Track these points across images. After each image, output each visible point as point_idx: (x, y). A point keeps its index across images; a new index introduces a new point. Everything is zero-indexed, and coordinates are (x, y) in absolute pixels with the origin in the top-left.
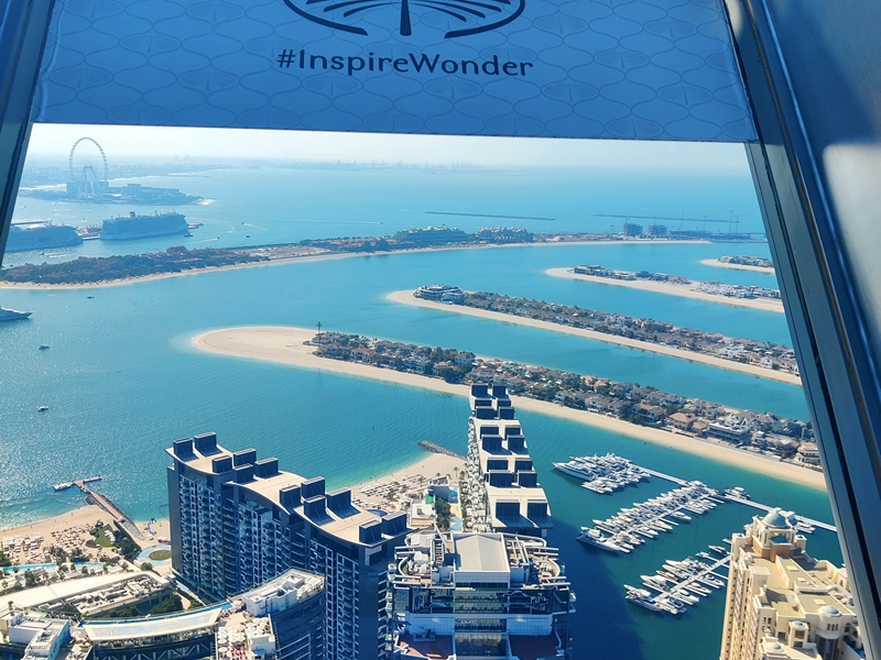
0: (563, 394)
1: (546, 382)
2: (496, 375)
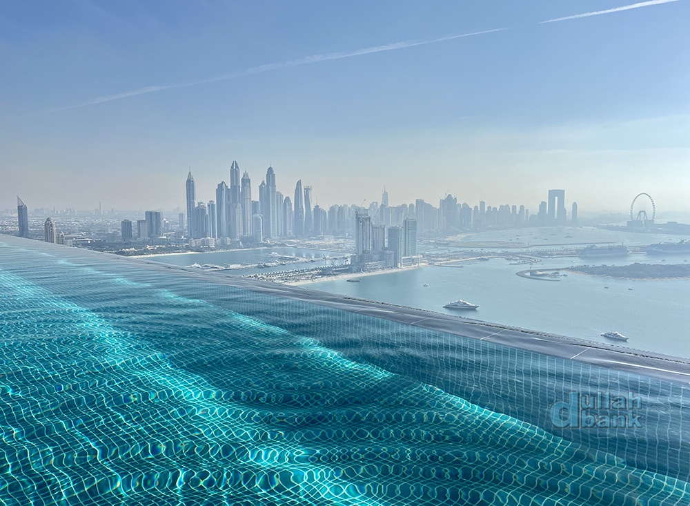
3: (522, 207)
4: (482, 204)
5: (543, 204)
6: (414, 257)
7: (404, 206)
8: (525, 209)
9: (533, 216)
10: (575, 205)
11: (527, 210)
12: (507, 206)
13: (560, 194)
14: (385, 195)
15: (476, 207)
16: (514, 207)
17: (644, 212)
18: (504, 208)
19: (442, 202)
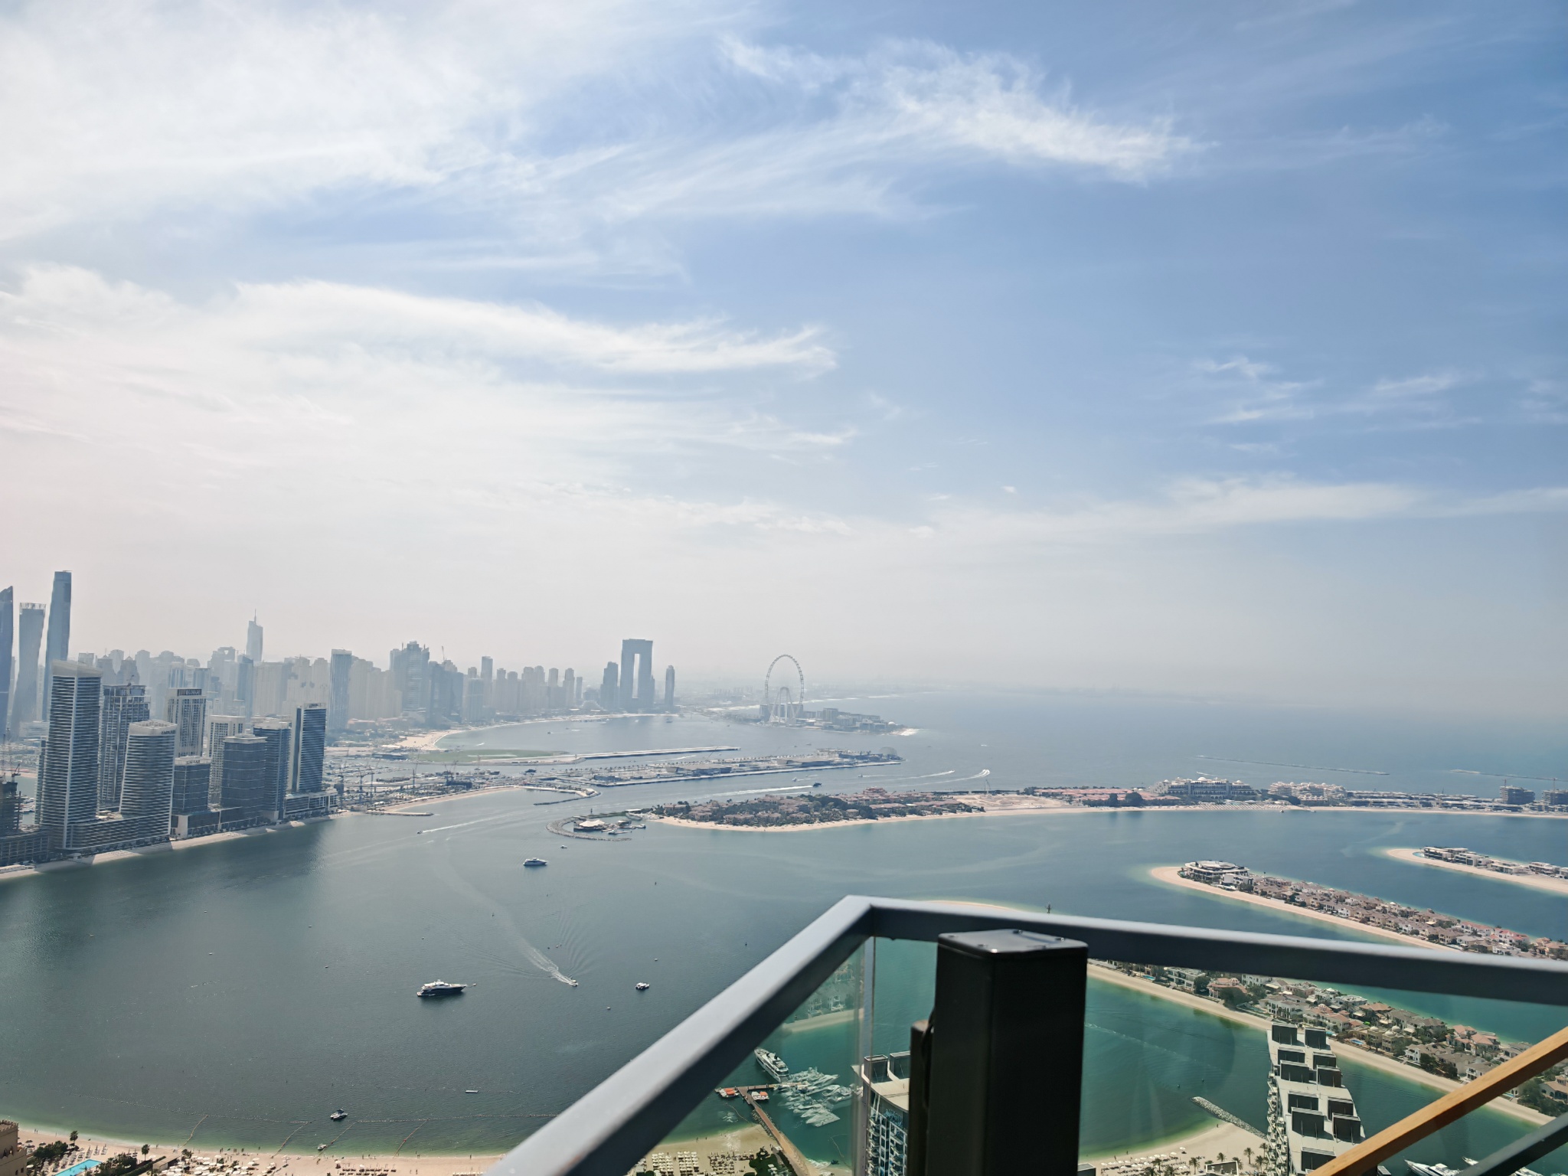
0: (1418, 1050)
1: (1388, 1027)
2: (1306, 1009)
3: (570, 672)
4: (487, 662)
5: (612, 667)
6: (312, 795)
7: (305, 661)
8: (576, 675)
9: (590, 693)
10: (671, 673)
11: (580, 679)
12: (540, 668)
13: (643, 647)
14: (256, 633)
15: (473, 671)
16: (554, 672)
17: (787, 689)
18: (533, 673)
19: (398, 658)
